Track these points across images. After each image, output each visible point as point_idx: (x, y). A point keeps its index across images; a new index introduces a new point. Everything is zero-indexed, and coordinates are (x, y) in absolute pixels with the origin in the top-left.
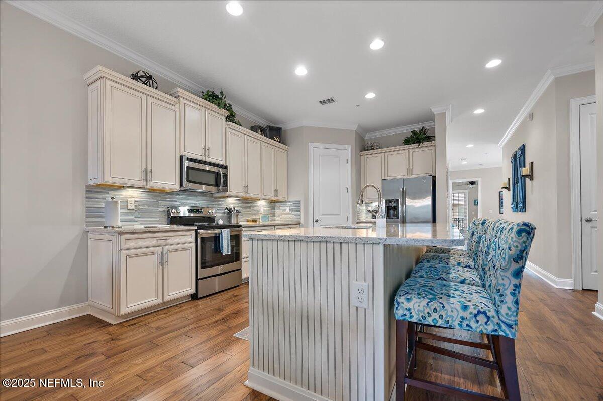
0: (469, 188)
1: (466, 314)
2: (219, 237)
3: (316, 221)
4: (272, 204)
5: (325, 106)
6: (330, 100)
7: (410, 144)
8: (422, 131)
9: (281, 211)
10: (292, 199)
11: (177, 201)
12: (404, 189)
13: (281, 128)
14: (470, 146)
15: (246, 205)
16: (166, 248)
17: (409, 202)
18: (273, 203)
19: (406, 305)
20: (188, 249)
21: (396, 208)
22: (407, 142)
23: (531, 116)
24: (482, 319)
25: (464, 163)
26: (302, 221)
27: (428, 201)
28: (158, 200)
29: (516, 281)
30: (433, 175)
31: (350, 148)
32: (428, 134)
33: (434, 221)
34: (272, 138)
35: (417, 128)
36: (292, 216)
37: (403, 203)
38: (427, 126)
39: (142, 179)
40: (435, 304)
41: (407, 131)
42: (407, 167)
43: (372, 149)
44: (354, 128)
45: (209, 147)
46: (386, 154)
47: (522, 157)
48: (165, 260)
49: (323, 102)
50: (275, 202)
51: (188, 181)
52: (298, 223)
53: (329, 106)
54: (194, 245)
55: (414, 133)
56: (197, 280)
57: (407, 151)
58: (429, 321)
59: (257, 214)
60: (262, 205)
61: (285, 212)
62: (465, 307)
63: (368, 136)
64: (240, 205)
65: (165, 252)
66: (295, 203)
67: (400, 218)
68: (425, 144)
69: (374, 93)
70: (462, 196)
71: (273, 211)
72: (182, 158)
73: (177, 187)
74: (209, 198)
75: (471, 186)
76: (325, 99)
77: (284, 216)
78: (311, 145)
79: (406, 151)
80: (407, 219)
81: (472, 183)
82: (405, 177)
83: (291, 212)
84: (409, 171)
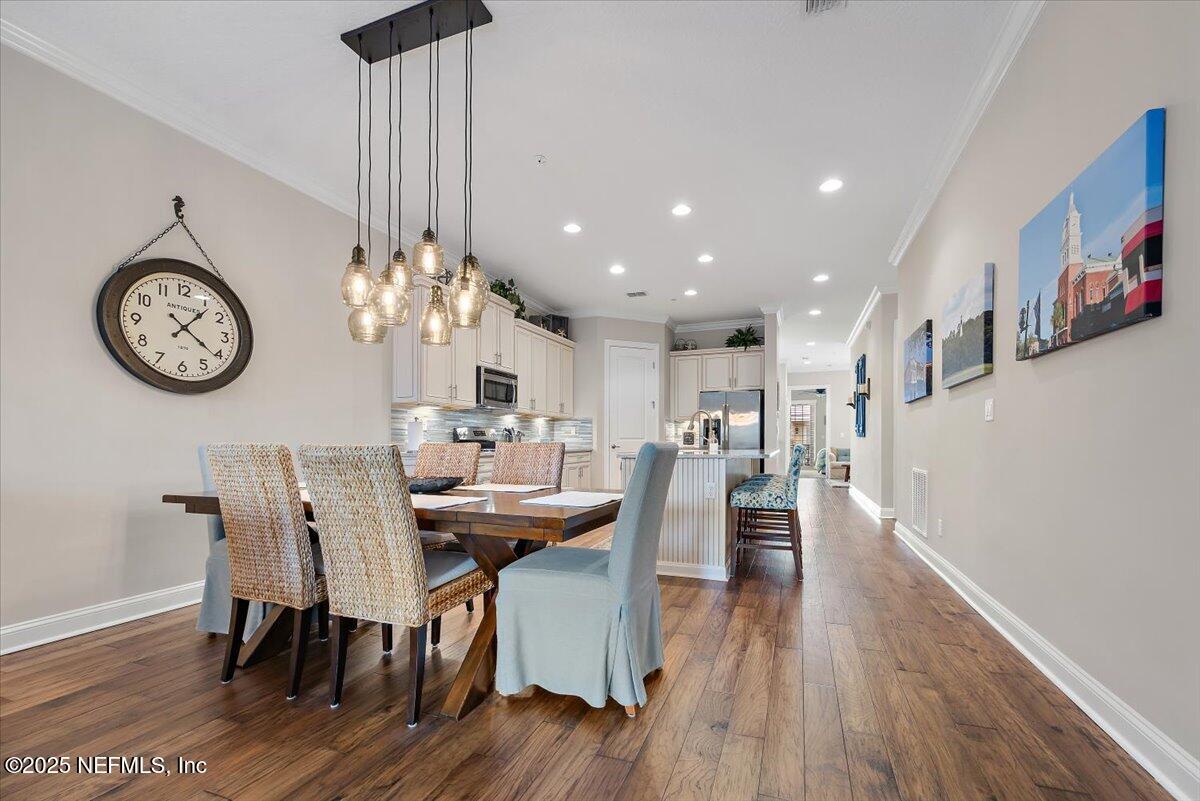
0: (816, 398)
1: (771, 499)
3: (613, 447)
4: (551, 422)
5: (633, 298)
6: (642, 294)
7: (734, 346)
8: (750, 331)
9: (563, 433)
10: (580, 415)
11: (461, 421)
12: (726, 404)
13: (567, 318)
14: (813, 344)
15: (525, 425)
18: (553, 420)
19: (738, 497)
21: (718, 431)
22: (731, 343)
23: (869, 324)
24: (779, 500)
25: (807, 362)
26: (594, 447)
28: (445, 420)
29: (795, 478)
30: (762, 388)
31: (658, 347)
32: (756, 336)
34: (554, 331)
35: (743, 325)
36: (580, 440)
37: (727, 421)
38: (755, 323)
39: (449, 396)
40: (754, 495)
41: (732, 327)
42: (731, 377)
43: (685, 349)
44: (664, 320)
45: (500, 353)
46: (704, 357)
47: (863, 370)
49: (631, 295)
50: (554, 420)
51: (485, 397)
52: (588, 449)
53: (638, 299)
55: (739, 331)
58: (751, 506)
60: (540, 423)
61: (569, 435)
62: (770, 495)
63: (679, 330)
66: (585, 421)
67: (722, 443)
68: (753, 348)
69: (696, 290)
70: (807, 409)
71: (552, 432)
72: (478, 369)
73: (474, 404)
74: (488, 416)
75: (819, 395)
76: (635, 292)
77: (567, 439)
78: (608, 342)
79: (730, 355)
80: (730, 447)
81: (821, 391)
82: (730, 389)
83: (578, 435)
84: (733, 381)
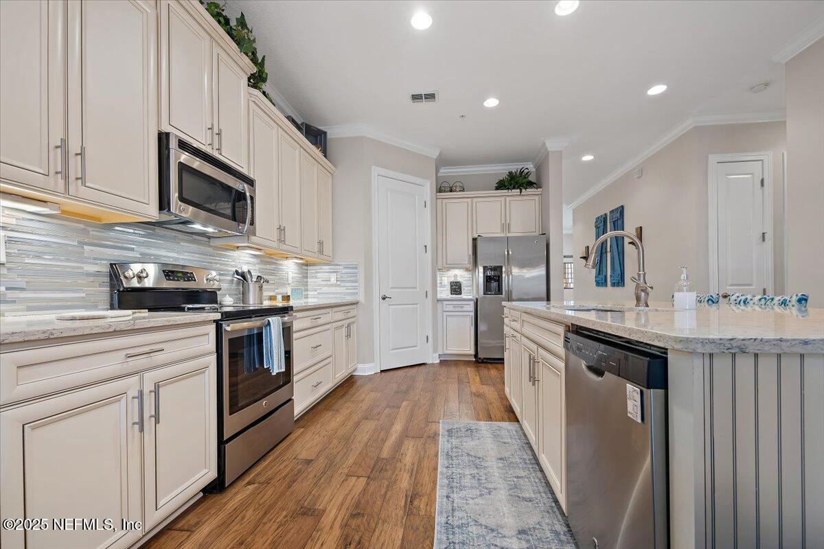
2: (260, 335)
3: (384, 299)
4: (304, 267)
6: (431, 97)
7: (508, 189)
8: (522, 173)
9: (319, 281)
10: (342, 259)
11: (132, 250)
12: (510, 253)
13: (326, 133)
15: (268, 267)
16: (150, 378)
17: (516, 271)
18: (307, 266)
20: (201, 371)
21: (499, 279)
22: (501, 185)
23: (640, 173)
26: (361, 299)
27: (541, 271)
28: (82, 244)
31: (429, 184)
32: (531, 179)
33: (548, 299)
35: (515, 168)
36: (343, 290)
37: (509, 273)
39: (52, 172)
41: (502, 170)
42: (503, 222)
43: (453, 190)
44: (436, 153)
45: (220, 130)
46: (475, 200)
47: (620, 222)
48: (149, 410)
49: (416, 98)
51: (182, 199)
53: (424, 105)
54: (213, 359)
55: (510, 173)
56: (221, 443)
57: (503, 199)
59: (284, 285)
60: (291, 268)
61: (329, 283)
63: (443, 172)
64: (257, 267)
65: (148, 387)
66: (348, 266)
67: (504, 293)
68: (530, 191)
69: (497, 98)
71: (305, 280)
72: (163, 138)
73: (152, 209)
74: (203, 248)
76: (423, 92)
77: (325, 289)
78: (375, 170)
80: (514, 297)
82: (503, 235)
83: (339, 283)
84: (506, 227)
